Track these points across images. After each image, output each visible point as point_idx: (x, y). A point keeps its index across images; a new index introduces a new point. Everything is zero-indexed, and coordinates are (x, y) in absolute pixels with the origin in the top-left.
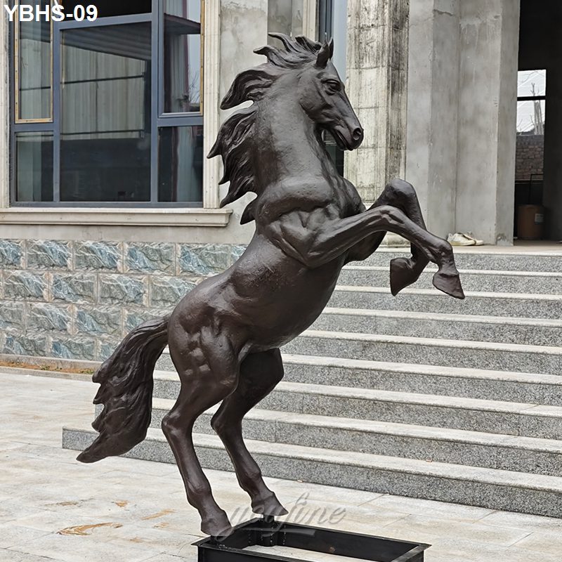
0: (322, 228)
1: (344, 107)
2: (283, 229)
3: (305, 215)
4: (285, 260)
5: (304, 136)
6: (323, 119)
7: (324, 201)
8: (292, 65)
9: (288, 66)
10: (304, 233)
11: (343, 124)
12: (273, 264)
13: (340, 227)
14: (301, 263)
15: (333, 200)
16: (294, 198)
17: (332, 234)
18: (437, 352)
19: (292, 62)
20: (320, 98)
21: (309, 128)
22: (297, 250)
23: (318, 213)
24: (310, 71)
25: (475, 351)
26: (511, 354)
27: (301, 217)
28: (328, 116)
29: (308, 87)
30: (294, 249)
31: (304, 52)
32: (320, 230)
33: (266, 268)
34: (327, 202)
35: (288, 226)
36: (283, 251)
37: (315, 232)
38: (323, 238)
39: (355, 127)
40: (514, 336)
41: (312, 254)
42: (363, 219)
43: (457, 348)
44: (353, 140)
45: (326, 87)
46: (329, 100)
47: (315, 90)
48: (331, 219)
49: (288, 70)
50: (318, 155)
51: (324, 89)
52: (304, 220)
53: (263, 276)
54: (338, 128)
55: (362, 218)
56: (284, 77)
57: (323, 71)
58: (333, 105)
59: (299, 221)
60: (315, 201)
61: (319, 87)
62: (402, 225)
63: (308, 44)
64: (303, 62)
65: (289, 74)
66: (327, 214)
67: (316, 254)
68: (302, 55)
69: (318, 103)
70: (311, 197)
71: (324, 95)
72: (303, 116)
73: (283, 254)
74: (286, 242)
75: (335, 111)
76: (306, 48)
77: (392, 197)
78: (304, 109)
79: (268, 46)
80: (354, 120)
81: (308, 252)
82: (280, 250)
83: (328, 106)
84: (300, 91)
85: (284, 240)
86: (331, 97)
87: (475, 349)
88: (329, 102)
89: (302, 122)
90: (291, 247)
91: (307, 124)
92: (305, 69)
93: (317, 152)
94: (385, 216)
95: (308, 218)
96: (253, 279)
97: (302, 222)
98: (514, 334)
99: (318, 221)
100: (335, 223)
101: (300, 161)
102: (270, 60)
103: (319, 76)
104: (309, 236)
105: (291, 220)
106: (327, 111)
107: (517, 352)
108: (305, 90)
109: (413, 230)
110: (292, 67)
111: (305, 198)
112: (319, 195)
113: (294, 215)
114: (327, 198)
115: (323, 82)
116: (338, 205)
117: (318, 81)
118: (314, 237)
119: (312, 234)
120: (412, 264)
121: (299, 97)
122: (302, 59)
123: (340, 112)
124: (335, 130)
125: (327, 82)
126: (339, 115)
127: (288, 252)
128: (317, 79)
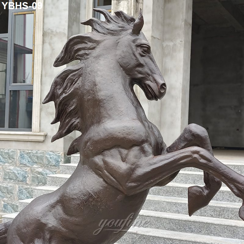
0: (138, 163)
1: (153, 66)
2: (105, 162)
3: (124, 152)
4: (106, 188)
5: (122, 88)
6: (136, 75)
7: (140, 140)
8: (112, 33)
9: (109, 33)
10: (123, 166)
11: (152, 79)
12: (96, 191)
13: (155, 163)
14: (119, 191)
15: (147, 140)
16: (116, 138)
17: (148, 169)
18: (170, 223)
19: (112, 31)
20: (135, 58)
21: (125, 81)
22: (117, 181)
23: (135, 150)
24: (127, 37)
25: (193, 223)
26: (215, 226)
27: (120, 153)
28: (140, 73)
29: (125, 49)
30: (114, 179)
31: (121, 23)
32: (137, 165)
33: (90, 194)
34: (143, 142)
35: (110, 160)
36: (104, 180)
37: (133, 167)
38: (140, 172)
39: (161, 82)
40: (213, 213)
41: (130, 184)
42: (175, 158)
43: (182, 220)
44: (160, 92)
45: (140, 50)
46: (142, 60)
47: (131, 52)
48: (146, 156)
49: (109, 37)
50: (133, 103)
51: (138, 52)
52: (124, 156)
53: (87, 201)
54: (148, 82)
55: (174, 156)
56: (105, 42)
57: (137, 37)
58: (145, 64)
59: (119, 156)
60: (134, 140)
61: (134, 50)
62: (211, 164)
63: (125, 17)
64: (121, 31)
65: (109, 40)
66: (143, 151)
67: (133, 184)
68: (120, 25)
69: (133, 62)
70: (130, 137)
71: (138, 56)
72: (121, 72)
73: (104, 183)
74: (107, 173)
75: (146, 69)
76: (123, 20)
77: (190, 138)
78: (121, 66)
79: (93, 18)
80: (160, 77)
81: (127, 182)
82: (101, 180)
83: (141, 65)
84: (119, 52)
85: (105, 171)
86: (143, 58)
87: (193, 222)
88: (142, 62)
89: (120, 77)
90: (112, 178)
91: (124, 79)
92: (122, 36)
93: (132, 100)
94: (196, 156)
95: (127, 155)
96: (78, 202)
97: (122, 157)
98: (212, 211)
99: (136, 157)
100: (150, 159)
101: (120, 108)
102: (94, 29)
103: (134, 41)
104: (128, 169)
105: (112, 155)
106: (140, 69)
107: (218, 225)
108: (123, 52)
109: (220, 169)
110: (112, 34)
111: (124, 137)
112: (137, 136)
113: (114, 151)
114: (142, 138)
115: (138, 46)
116: (150, 144)
117: (133, 45)
118: (132, 170)
119: (130, 168)
120: (206, 192)
121: (118, 57)
122: (120, 28)
123: (150, 70)
124: (145, 84)
125: (140, 46)
126: (149, 72)
127: (109, 181)
128: (132, 44)
